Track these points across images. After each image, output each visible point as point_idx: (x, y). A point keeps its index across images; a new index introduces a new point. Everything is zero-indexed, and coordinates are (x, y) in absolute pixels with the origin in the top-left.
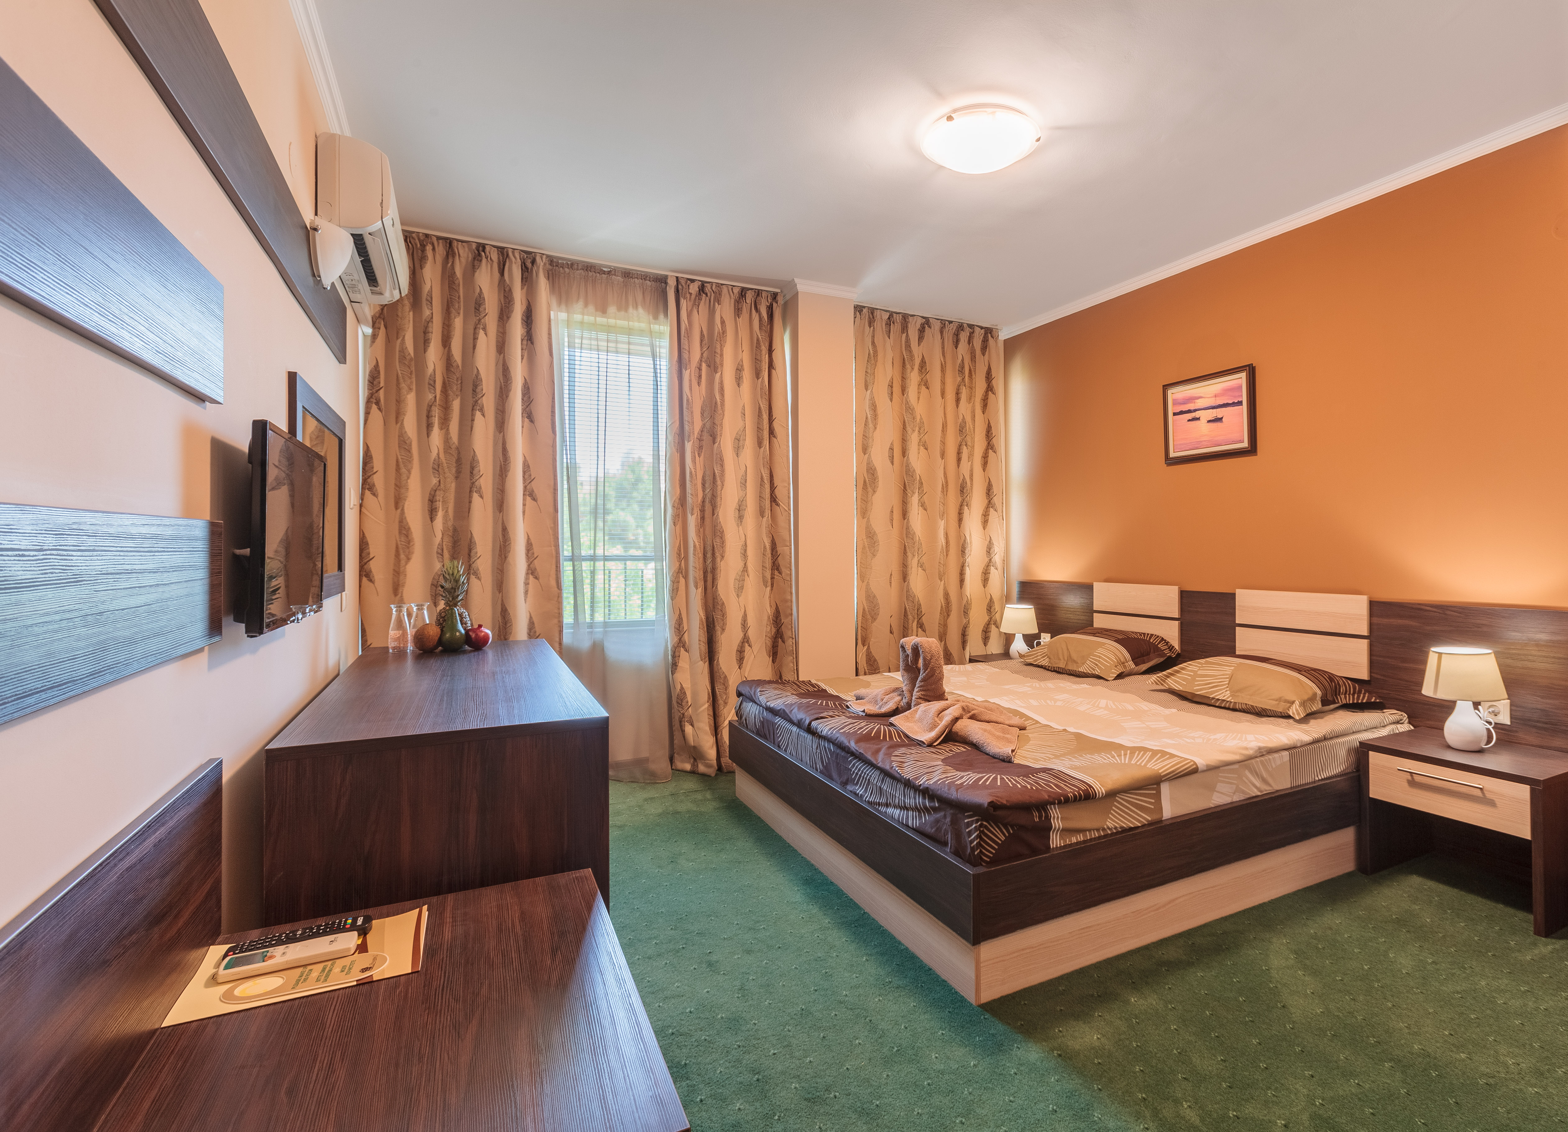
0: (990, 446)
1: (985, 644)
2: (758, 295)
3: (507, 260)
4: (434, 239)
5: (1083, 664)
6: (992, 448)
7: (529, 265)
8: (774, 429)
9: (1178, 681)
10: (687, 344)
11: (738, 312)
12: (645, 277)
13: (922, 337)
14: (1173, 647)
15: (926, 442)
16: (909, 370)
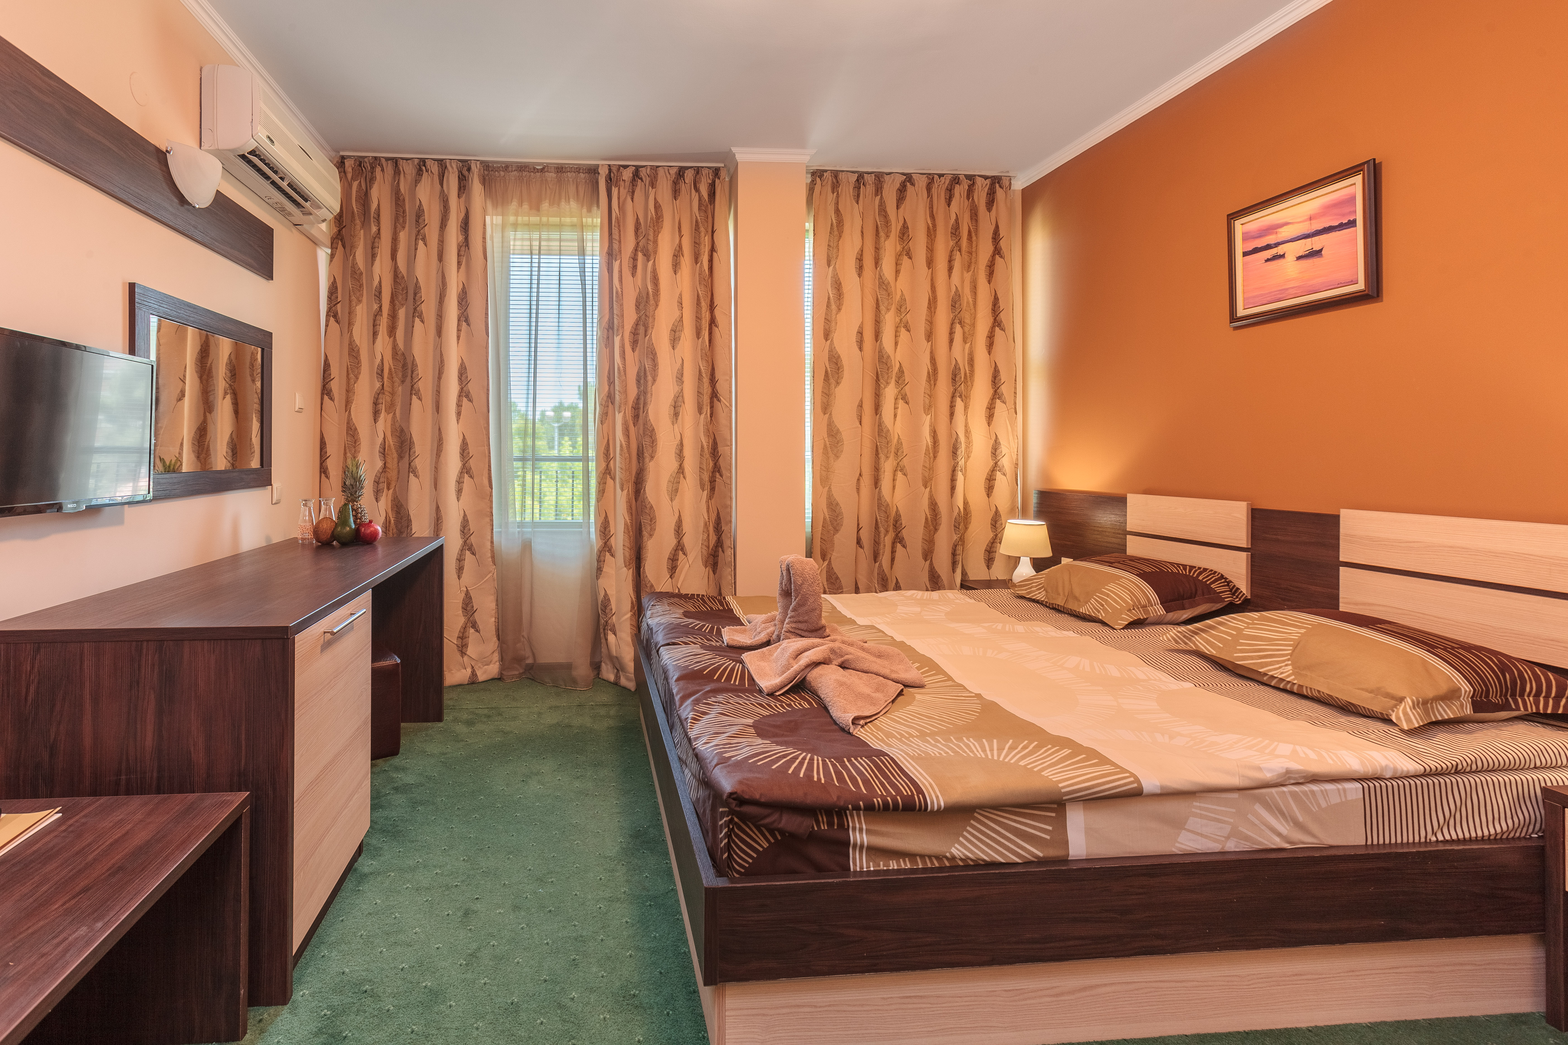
0: (997, 322)
1: (989, 567)
2: (698, 173)
3: (446, 171)
4: (383, 161)
5: (1086, 603)
6: (999, 325)
7: (465, 173)
8: (715, 318)
9: (1210, 641)
10: (618, 234)
11: (676, 193)
12: (578, 169)
13: (902, 198)
14: (1238, 589)
15: (908, 323)
16: (882, 239)
